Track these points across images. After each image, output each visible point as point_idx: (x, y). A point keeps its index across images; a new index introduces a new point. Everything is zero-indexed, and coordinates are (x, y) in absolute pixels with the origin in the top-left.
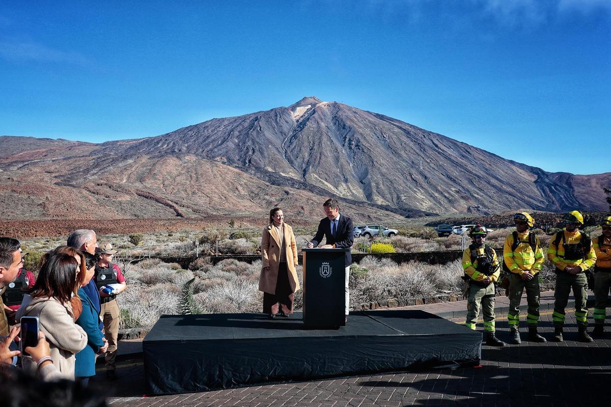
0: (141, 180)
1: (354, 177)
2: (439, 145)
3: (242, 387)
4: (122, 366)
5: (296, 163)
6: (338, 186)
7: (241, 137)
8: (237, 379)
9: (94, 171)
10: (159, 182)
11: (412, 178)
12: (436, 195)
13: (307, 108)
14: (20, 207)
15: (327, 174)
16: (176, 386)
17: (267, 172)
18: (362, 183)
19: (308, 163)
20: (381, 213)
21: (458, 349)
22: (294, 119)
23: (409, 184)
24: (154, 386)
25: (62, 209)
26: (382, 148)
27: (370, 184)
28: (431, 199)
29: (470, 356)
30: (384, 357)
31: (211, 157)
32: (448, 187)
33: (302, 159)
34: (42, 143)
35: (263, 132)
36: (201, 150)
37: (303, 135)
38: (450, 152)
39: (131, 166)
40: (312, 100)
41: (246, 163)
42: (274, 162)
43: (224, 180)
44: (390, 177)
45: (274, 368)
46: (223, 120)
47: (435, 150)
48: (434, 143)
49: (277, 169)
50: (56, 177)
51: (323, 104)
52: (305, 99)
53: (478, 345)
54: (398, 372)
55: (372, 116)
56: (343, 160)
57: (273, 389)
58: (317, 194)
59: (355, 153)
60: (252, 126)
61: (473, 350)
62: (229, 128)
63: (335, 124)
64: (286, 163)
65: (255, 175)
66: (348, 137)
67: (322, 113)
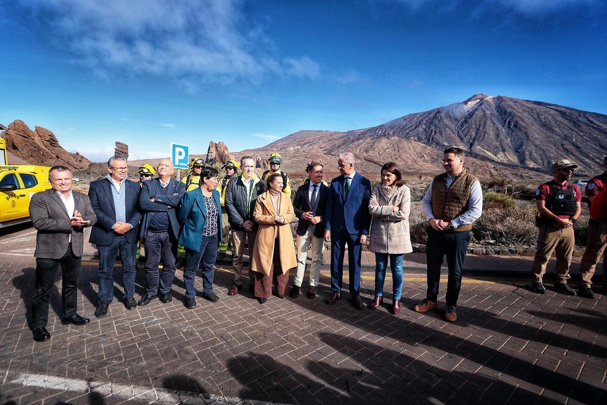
0: (367, 151)
1: (510, 147)
2: (594, 122)
5: (465, 140)
6: (497, 154)
7: (428, 124)
9: (343, 147)
10: (376, 152)
11: (564, 148)
12: (587, 160)
13: (477, 101)
15: (488, 146)
17: (444, 145)
19: (474, 139)
20: (531, 173)
22: (466, 110)
23: (560, 152)
26: (537, 126)
27: (524, 152)
28: (582, 164)
31: (407, 138)
32: (600, 154)
33: (470, 137)
34: (318, 133)
35: (443, 120)
36: (401, 133)
37: (472, 121)
39: (361, 144)
40: (480, 96)
41: (430, 140)
42: (449, 139)
43: (415, 151)
44: (542, 148)
46: (416, 114)
47: (590, 126)
48: (589, 120)
49: (451, 143)
50: (324, 150)
51: (489, 98)
52: (475, 96)
55: (532, 104)
56: (502, 136)
58: (480, 159)
59: (513, 131)
60: (435, 117)
62: (420, 119)
63: (498, 111)
64: (458, 139)
65: (435, 147)
66: (508, 120)
67: (488, 104)
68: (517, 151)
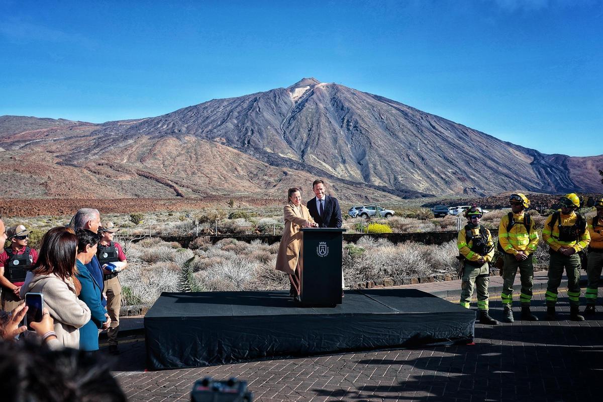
0: (142, 160)
1: (351, 158)
2: (436, 127)
3: (241, 362)
4: (124, 341)
5: (295, 144)
6: (336, 167)
7: (241, 117)
8: (236, 354)
9: (95, 151)
10: (159, 162)
11: (409, 159)
12: (433, 176)
13: (306, 89)
14: (23, 186)
15: (325, 155)
16: (176, 361)
17: (265, 153)
18: (360, 164)
19: (307, 144)
20: (379, 193)
21: (451, 327)
22: (293, 100)
23: (405, 165)
24: (155, 361)
25: (63, 189)
26: (380, 129)
27: (367, 165)
28: (428, 180)
29: (463, 334)
30: (379, 335)
31: (210, 138)
32: (445, 168)
33: (300, 140)
34: (44, 123)
35: (262, 113)
36: (200, 131)
37: (301, 117)
38: (447, 133)
39: (131, 146)
40: (311, 82)
41: (245, 144)
42: (272, 143)
43: (223, 160)
44: (387, 159)
45: (272, 344)
46: (222, 100)
47: (432, 131)
48: (431, 125)
49: (276, 150)
50: (57, 157)
51: (322, 85)
52: (303, 80)
53: (472, 323)
54: (393, 349)
55: (371, 98)
56: (341, 142)
57: (271, 365)
58: (315, 175)
59: (353, 135)
60: (251, 107)
61: (466, 327)
62: (228, 109)
63: (334, 105)
64: (284, 144)
65: (254, 156)
66: (346, 118)
67: (321, 94)
68: (359, 163)
